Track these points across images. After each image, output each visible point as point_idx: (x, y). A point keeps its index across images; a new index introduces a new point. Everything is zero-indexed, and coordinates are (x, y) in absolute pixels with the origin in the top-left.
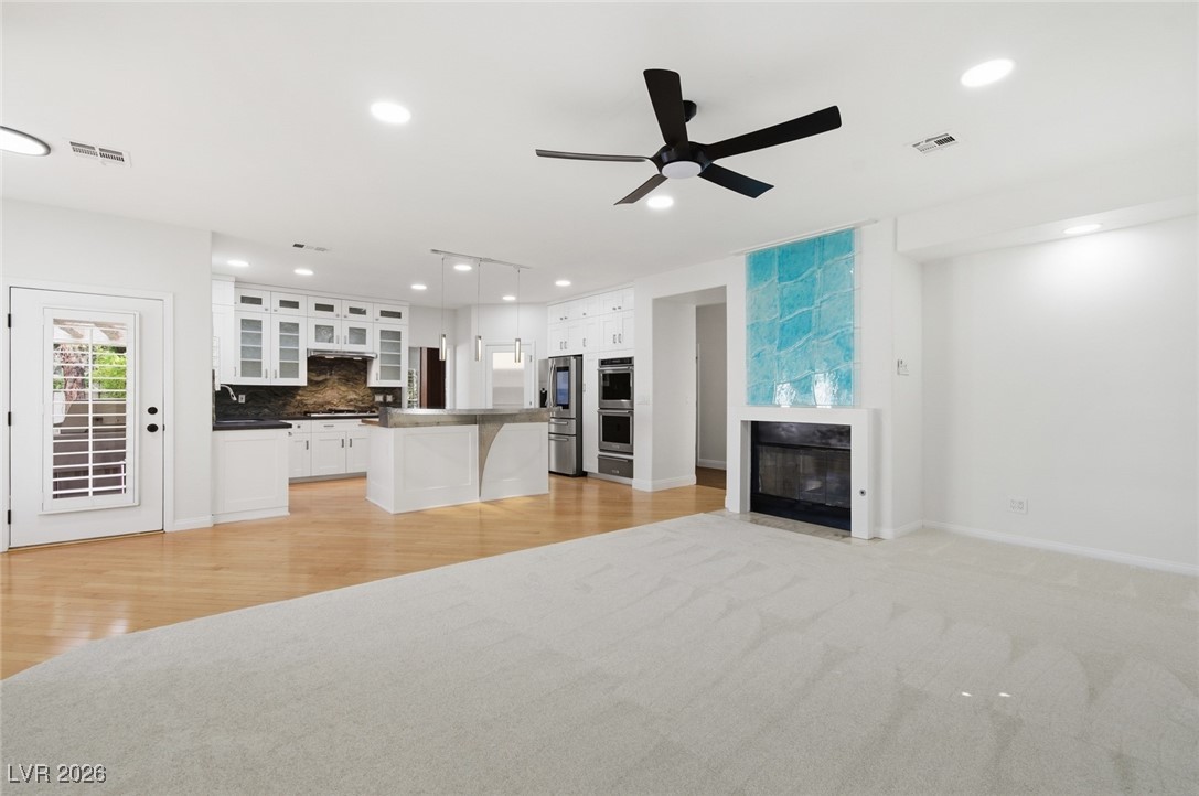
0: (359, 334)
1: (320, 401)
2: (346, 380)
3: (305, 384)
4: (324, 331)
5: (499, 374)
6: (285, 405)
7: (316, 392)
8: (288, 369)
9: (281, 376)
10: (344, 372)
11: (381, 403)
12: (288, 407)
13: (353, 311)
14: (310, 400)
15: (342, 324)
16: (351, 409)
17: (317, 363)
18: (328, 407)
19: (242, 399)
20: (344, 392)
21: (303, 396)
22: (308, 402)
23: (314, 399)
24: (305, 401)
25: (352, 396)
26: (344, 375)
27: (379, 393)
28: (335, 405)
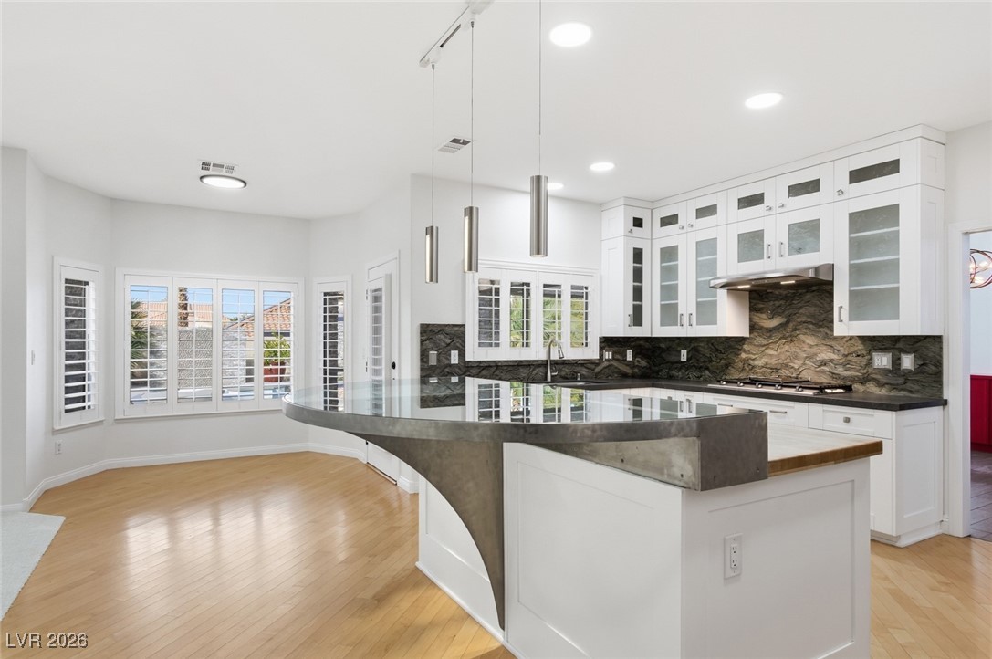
0: (806, 234)
1: (773, 362)
3: (747, 333)
4: (752, 244)
6: (727, 366)
7: (767, 346)
9: (698, 323)
10: (812, 310)
11: (886, 372)
12: (731, 370)
13: (796, 190)
14: (765, 357)
15: (777, 222)
18: (785, 372)
19: (684, 356)
20: (811, 346)
21: (748, 352)
22: (756, 363)
23: (765, 360)
24: (751, 362)
25: (826, 354)
26: (812, 316)
27: (883, 350)
28: (796, 370)
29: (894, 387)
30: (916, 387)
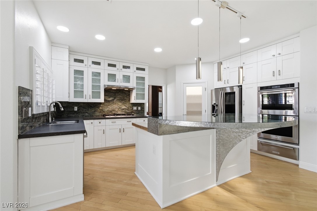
0: (127, 78)
1: (110, 109)
2: (122, 100)
3: (104, 102)
4: (112, 77)
5: (189, 97)
6: (95, 111)
7: (108, 105)
8: (96, 94)
9: (92, 98)
10: (121, 96)
11: (136, 110)
12: (96, 113)
13: (124, 67)
14: (107, 109)
15: (120, 73)
16: (123, 113)
17: (108, 91)
18: (114, 112)
19: (76, 109)
20: (120, 105)
21: (102, 107)
22: (105, 110)
23: (108, 109)
24: (103, 110)
25: (124, 107)
26: (120, 98)
27: (135, 106)
28: (117, 111)
29: (137, 114)
30: (141, 113)
